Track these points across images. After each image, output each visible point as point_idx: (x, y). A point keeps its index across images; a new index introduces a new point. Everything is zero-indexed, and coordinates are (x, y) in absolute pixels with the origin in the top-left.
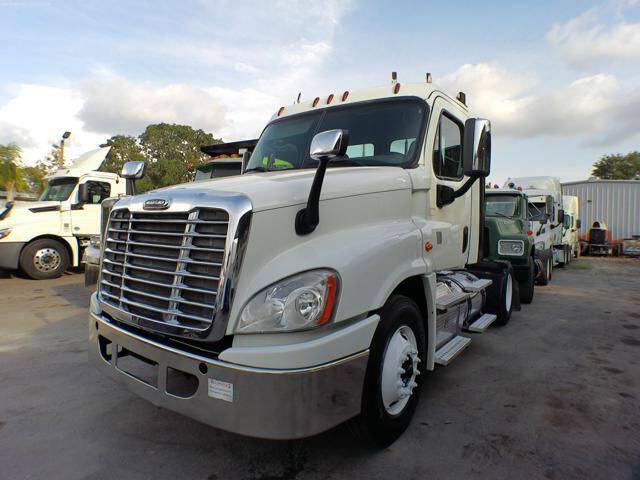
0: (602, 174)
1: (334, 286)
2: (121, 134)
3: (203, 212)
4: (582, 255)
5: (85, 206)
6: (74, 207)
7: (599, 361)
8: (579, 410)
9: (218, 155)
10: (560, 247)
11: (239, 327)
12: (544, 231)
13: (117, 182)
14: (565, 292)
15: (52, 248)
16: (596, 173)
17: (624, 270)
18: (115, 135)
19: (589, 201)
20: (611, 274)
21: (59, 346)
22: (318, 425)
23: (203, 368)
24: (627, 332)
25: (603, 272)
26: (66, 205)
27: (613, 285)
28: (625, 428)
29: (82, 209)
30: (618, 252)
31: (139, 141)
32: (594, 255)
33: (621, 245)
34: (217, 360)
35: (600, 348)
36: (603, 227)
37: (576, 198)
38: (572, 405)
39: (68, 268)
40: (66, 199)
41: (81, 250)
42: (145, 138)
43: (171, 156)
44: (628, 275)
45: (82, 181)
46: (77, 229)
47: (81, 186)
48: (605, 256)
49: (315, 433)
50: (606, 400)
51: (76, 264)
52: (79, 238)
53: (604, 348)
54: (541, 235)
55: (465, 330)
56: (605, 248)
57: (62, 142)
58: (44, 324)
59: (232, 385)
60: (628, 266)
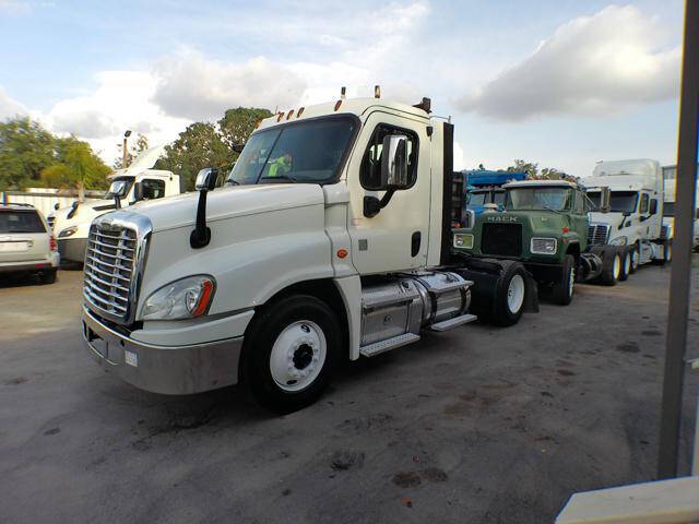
1: (210, 288)
2: (200, 121)
12: (629, 224)
13: (171, 179)
18: (194, 122)
23: (123, 343)
24: (638, 338)
31: (218, 126)
34: (128, 336)
35: (583, 352)
42: (224, 124)
45: (139, 180)
47: (137, 185)
54: (625, 229)
57: (126, 140)
59: (136, 356)
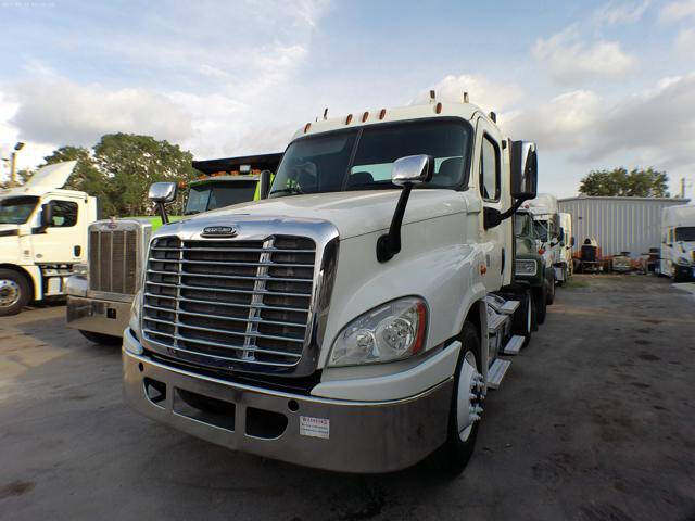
0: (588, 190)
1: (423, 313)
2: (70, 145)
3: (278, 239)
4: (575, 272)
5: (49, 230)
6: (36, 231)
7: (625, 377)
8: (623, 425)
9: (216, 172)
10: (558, 265)
11: (331, 359)
13: (86, 201)
14: (573, 311)
15: (10, 279)
16: (583, 189)
17: (617, 285)
18: (62, 147)
19: (580, 218)
20: (609, 291)
21: (54, 393)
22: (409, 458)
23: (293, 405)
24: (641, 348)
25: (599, 288)
26: (25, 228)
27: (614, 302)
28: (669, 438)
29: (44, 233)
30: (609, 268)
31: (93, 152)
32: (586, 272)
33: (612, 262)
34: (309, 395)
35: (621, 365)
36: (594, 244)
37: (569, 215)
38: (616, 421)
39: (29, 302)
40: (24, 222)
41: (45, 280)
42: (100, 150)
43: (131, 170)
44: (623, 292)
45: (45, 201)
46: (39, 256)
47: (44, 206)
48: (597, 272)
49: (407, 466)
50: (644, 415)
51: (39, 296)
52: (42, 267)
53: (625, 364)
55: (501, 354)
56: (596, 265)
57: (14, 154)
58: (24, 368)
59: (328, 421)
60: (620, 283)
